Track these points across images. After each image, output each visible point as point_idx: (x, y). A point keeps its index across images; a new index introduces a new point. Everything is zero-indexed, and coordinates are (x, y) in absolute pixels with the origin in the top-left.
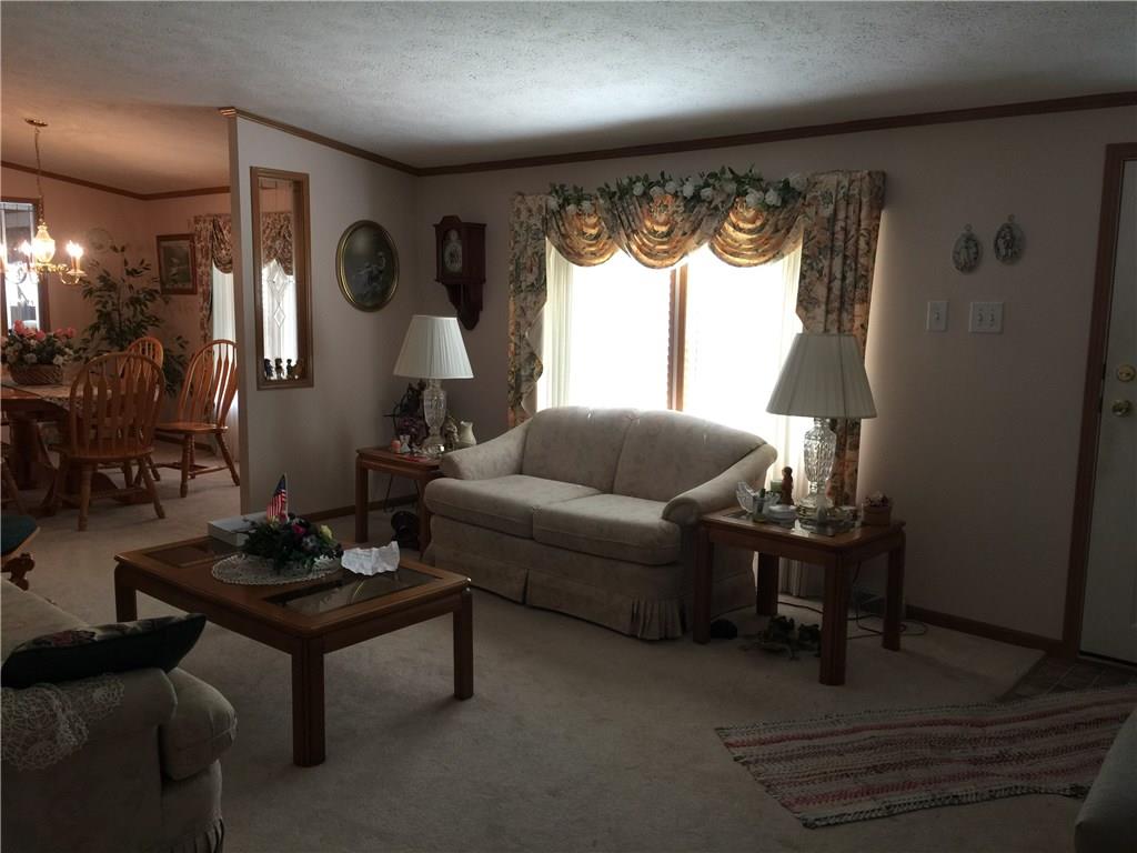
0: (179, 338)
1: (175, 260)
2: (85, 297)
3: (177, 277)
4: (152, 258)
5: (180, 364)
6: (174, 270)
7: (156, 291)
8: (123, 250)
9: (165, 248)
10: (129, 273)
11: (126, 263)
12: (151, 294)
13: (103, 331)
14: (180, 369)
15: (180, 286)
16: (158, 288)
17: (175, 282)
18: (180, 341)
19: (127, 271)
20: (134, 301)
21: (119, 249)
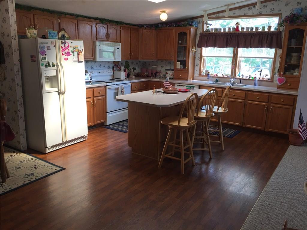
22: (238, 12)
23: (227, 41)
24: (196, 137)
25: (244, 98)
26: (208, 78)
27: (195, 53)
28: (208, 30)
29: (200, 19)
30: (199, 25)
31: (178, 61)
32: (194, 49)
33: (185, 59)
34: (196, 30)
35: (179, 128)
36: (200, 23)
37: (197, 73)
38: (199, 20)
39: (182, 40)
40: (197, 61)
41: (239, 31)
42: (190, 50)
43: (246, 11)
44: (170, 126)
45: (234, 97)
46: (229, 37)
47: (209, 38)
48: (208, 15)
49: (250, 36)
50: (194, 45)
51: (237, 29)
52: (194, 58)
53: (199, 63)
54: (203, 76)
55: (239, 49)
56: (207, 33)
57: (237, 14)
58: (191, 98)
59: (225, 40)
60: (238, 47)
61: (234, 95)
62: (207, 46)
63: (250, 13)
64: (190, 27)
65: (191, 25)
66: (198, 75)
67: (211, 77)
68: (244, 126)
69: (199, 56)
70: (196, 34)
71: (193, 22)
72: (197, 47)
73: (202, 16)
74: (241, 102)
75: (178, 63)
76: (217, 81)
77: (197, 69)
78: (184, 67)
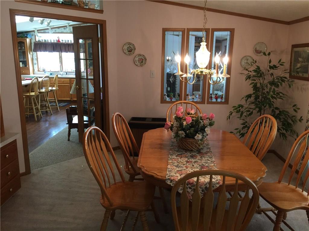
0: (295, 106)
1: (300, 59)
2: (246, 80)
3: (299, 70)
4: (286, 59)
5: (293, 121)
6: (299, 65)
7: (285, 78)
8: (269, 54)
9: (296, 52)
10: (271, 67)
11: (270, 62)
12: (282, 79)
13: (252, 99)
14: (292, 123)
15: (301, 75)
16: (287, 75)
17: (298, 72)
18: (294, 108)
19: (270, 66)
20: (272, 83)
21: (267, 53)
22: (58, 30)
23: (54, 48)
24: (41, 104)
25: (69, 83)
26: (45, 72)
27: (32, 56)
28: (39, 41)
29: (33, 33)
30: (32, 37)
31: (21, 61)
32: (31, 53)
33: (25, 60)
34: (31, 40)
35: (30, 97)
36: (32, 35)
37: (36, 69)
38: (31, 33)
39: (21, 47)
40: (35, 61)
41: (60, 42)
42: (29, 54)
43: (62, 30)
44: (24, 96)
45: (63, 83)
46: (55, 46)
47: (41, 45)
48: (38, 30)
49: (68, 46)
50: (31, 50)
51: (59, 41)
52: (32, 59)
53: (36, 62)
54: (41, 71)
55: (62, 53)
56: (39, 42)
57: (57, 31)
58: (33, 82)
59: (52, 48)
60: (61, 52)
61: (63, 82)
62: (40, 51)
63: (65, 31)
64: (26, 38)
65: (27, 37)
66: (37, 71)
67: (47, 72)
68: (72, 100)
69: (36, 58)
70: (31, 43)
71: (27, 35)
72: (34, 51)
73: (34, 31)
74: (68, 86)
75: (21, 63)
76: (51, 74)
77: (36, 66)
78: (26, 66)
